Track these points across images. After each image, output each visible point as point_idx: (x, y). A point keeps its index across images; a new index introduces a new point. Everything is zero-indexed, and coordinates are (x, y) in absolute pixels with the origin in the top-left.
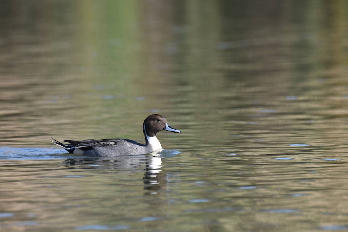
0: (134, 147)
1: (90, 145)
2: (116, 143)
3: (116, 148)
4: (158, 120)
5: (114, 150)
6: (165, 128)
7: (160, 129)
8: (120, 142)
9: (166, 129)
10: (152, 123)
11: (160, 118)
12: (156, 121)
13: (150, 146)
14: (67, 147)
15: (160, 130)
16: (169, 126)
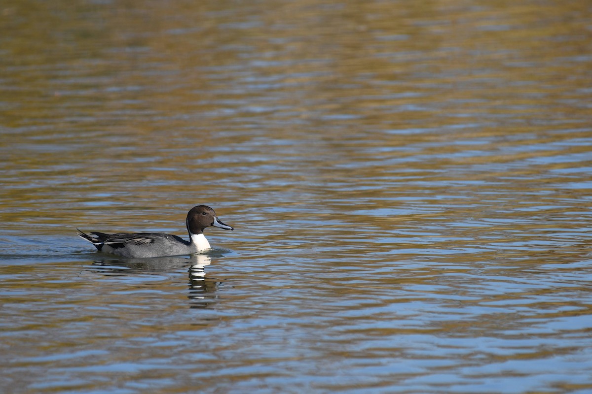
0: (174, 247)
1: (122, 241)
2: (153, 242)
3: (152, 246)
4: (204, 214)
5: (149, 250)
6: (213, 223)
7: (206, 225)
8: (159, 240)
9: (214, 225)
10: (196, 216)
11: (207, 211)
12: (202, 214)
13: (195, 246)
14: (95, 242)
15: (208, 226)
16: (218, 221)
